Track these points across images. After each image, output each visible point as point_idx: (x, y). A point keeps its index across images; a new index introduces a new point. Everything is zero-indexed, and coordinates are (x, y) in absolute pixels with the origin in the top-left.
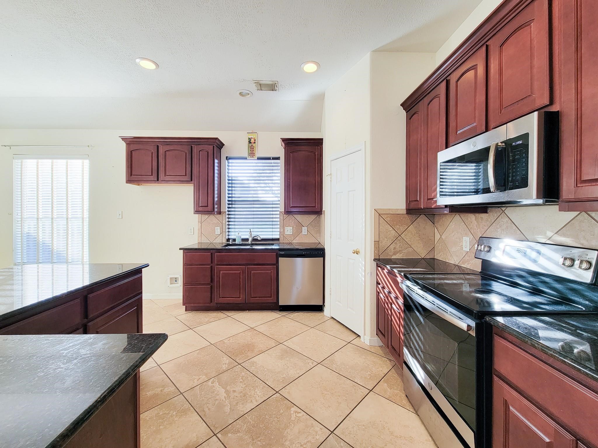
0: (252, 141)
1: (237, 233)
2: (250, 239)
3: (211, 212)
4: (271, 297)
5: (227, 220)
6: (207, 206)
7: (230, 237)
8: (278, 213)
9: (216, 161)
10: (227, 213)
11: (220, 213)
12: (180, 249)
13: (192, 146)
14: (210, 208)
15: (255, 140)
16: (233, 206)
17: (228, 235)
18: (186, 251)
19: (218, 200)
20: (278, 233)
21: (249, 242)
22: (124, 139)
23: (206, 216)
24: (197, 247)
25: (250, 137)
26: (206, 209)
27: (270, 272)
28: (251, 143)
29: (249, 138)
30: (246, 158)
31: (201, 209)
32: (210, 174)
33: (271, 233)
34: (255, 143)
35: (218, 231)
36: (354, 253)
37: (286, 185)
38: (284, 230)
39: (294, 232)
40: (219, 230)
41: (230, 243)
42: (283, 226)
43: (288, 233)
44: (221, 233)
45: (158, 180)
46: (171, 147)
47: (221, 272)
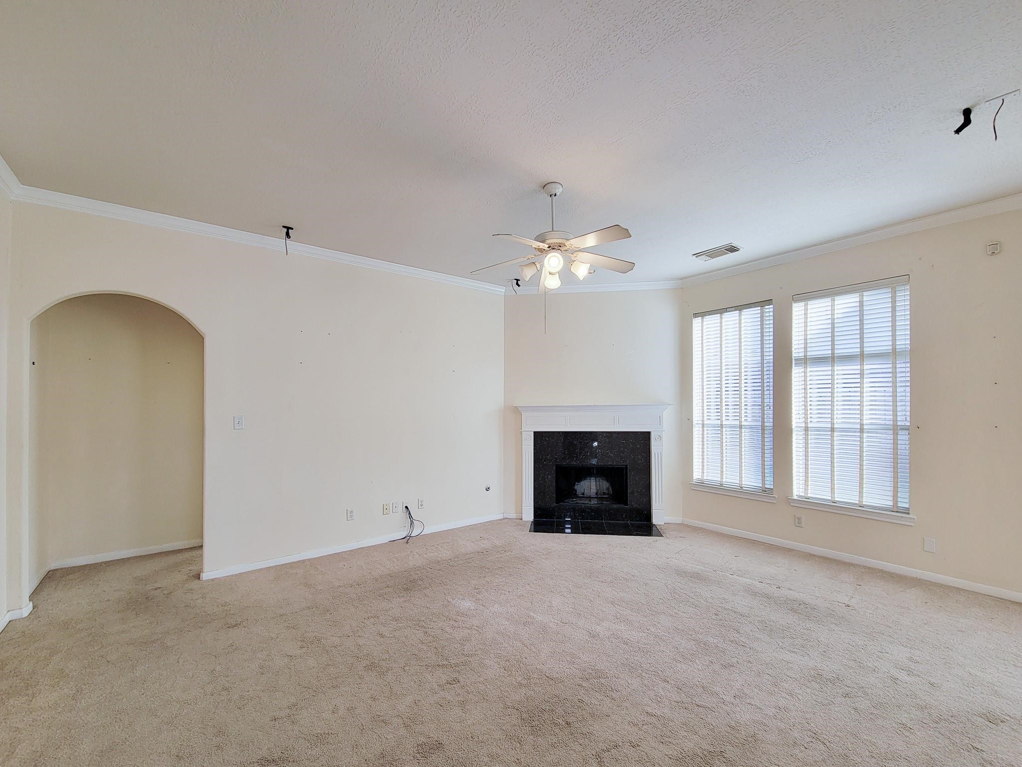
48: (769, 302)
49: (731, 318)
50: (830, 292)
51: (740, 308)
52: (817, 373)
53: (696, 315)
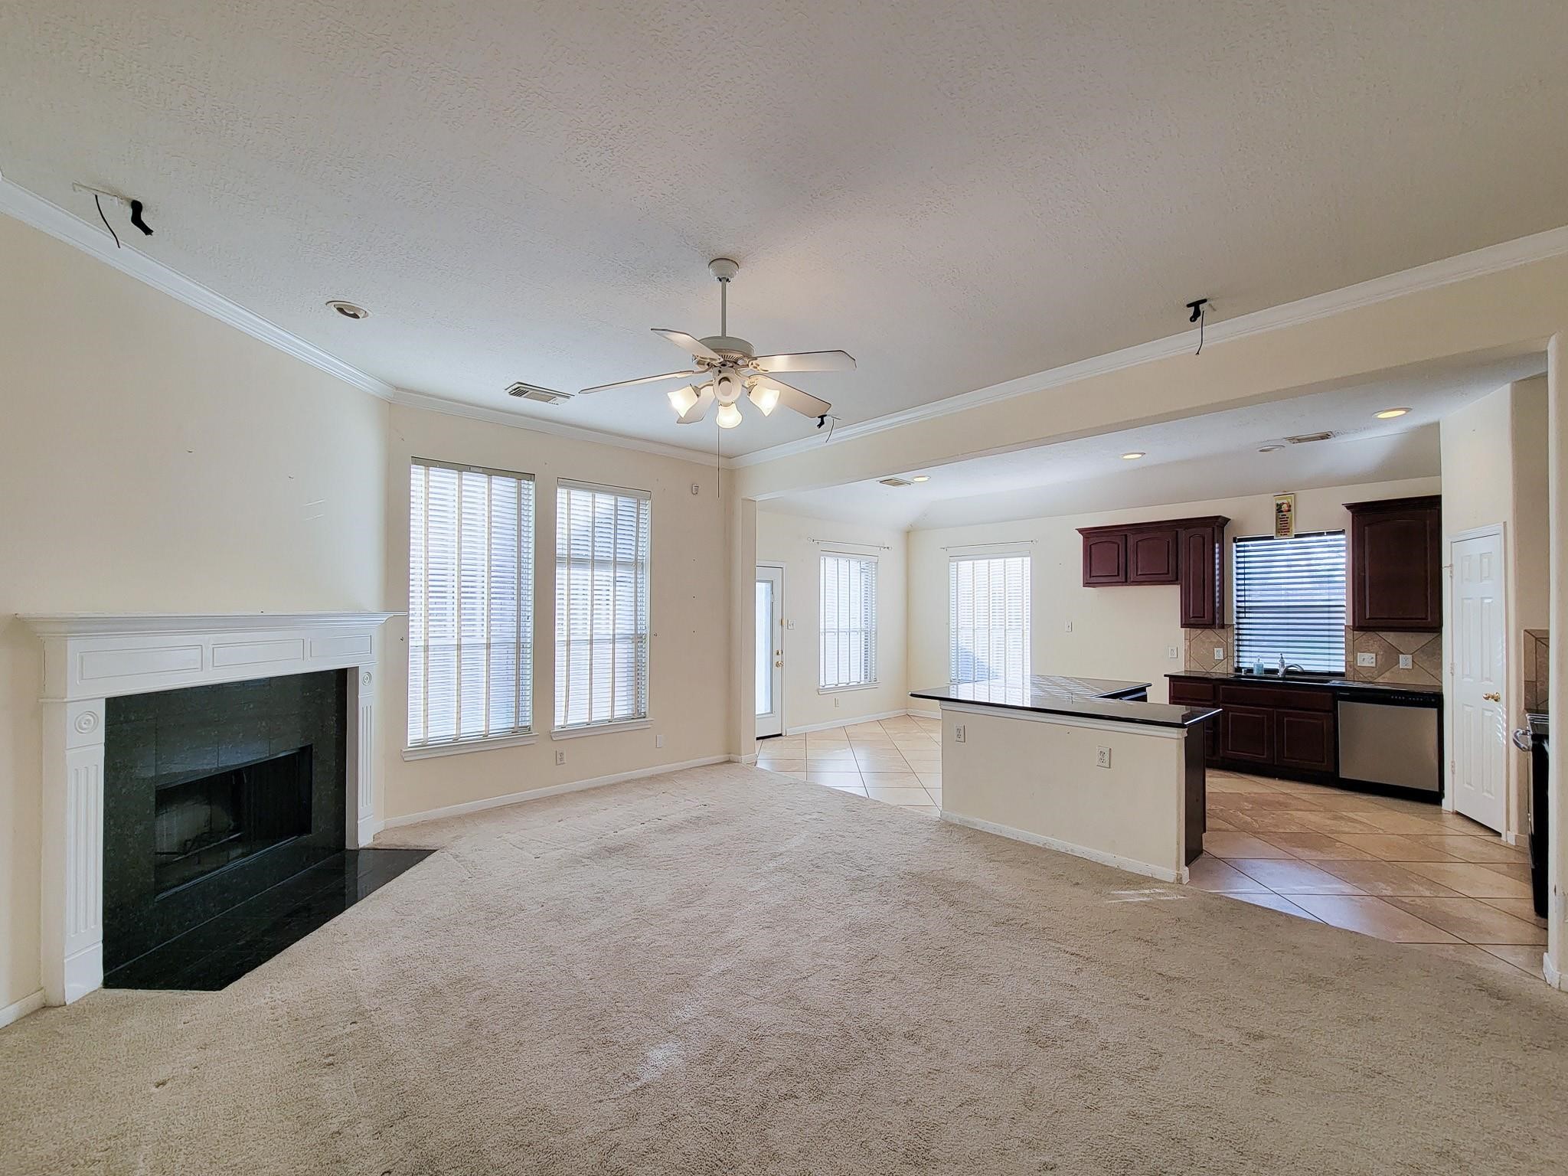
0: (1285, 507)
1: (1255, 660)
2: (1282, 670)
3: (1210, 625)
4: (1323, 762)
5: (1236, 637)
6: (1204, 617)
7: (1241, 665)
8: (1343, 627)
9: (1217, 545)
10: (1236, 626)
11: (1223, 626)
12: (1165, 676)
13: (1177, 531)
14: (1207, 619)
15: (1290, 506)
16: (1247, 615)
17: (1238, 662)
18: (1173, 679)
19: (1220, 605)
20: (1344, 664)
21: (1280, 674)
22: (1081, 531)
23: (1199, 631)
24: (1183, 675)
25: (1279, 502)
26: (1200, 621)
27: (1320, 722)
28: (1282, 512)
29: (1277, 505)
30: (1271, 538)
31: (1192, 621)
32: (1208, 570)
33: (1327, 663)
34: (1289, 511)
35: (1219, 653)
36: (1487, 698)
37: (1356, 582)
38: (1355, 658)
39: (1379, 663)
40: (1221, 653)
41: (1243, 674)
42: (1352, 650)
43: (1365, 664)
44: (1226, 657)
45: (1126, 581)
46: (1146, 536)
47: (1230, 714)
48: (531, 477)
49: (476, 483)
50: (593, 487)
51: (490, 472)
52: (580, 575)
53: (417, 461)
